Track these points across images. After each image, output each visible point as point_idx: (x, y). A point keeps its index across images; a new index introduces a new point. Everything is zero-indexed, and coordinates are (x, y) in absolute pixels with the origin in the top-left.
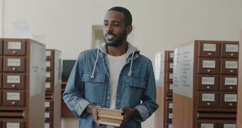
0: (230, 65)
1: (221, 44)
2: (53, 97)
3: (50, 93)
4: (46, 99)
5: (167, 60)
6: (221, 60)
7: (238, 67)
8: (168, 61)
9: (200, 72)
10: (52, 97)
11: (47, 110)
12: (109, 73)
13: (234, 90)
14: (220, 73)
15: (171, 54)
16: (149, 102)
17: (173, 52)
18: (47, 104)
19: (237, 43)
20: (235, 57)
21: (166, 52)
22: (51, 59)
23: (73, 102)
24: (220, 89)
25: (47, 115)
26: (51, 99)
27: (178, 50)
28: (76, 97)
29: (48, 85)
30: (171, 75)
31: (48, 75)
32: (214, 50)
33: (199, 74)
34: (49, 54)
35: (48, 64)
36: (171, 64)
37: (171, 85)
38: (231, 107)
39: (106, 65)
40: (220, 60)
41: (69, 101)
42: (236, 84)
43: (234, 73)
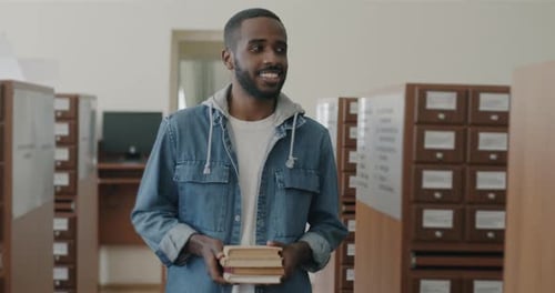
0: (489, 141)
1: (467, 92)
2: (76, 207)
3: (68, 198)
4: (57, 210)
5: (344, 119)
6: (469, 129)
7: (508, 146)
8: (347, 122)
9: (418, 159)
10: (73, 206)
11: (61, 237)
12: (236, 162)
13: (498, 201)
14: (466, 161)
15: (353, 105)
16: (329, 224)
17: (356, 100)
18: (61, 224)
19: (505, 90)
20: (501, 123)
21: (341, 100)
22: (70, 117)
23: (155, 231)
24: (465, 199)
25: (61, 249)
26: (69, 210)
27: (368, 103)
28: (160, 220)
29: (62, 180)
30: (352, 154)
31: (63, 155)
32: (452, 106)
33: (417, 163)
34: (64, 105)
35: (63, 129)
36: (352, 129)
37: (352, 178)
38: (491, 241)
39: (229, 143)
40: (466, 130)
41: (148, 228)
42: (502, 187)
43: (500, 162)
